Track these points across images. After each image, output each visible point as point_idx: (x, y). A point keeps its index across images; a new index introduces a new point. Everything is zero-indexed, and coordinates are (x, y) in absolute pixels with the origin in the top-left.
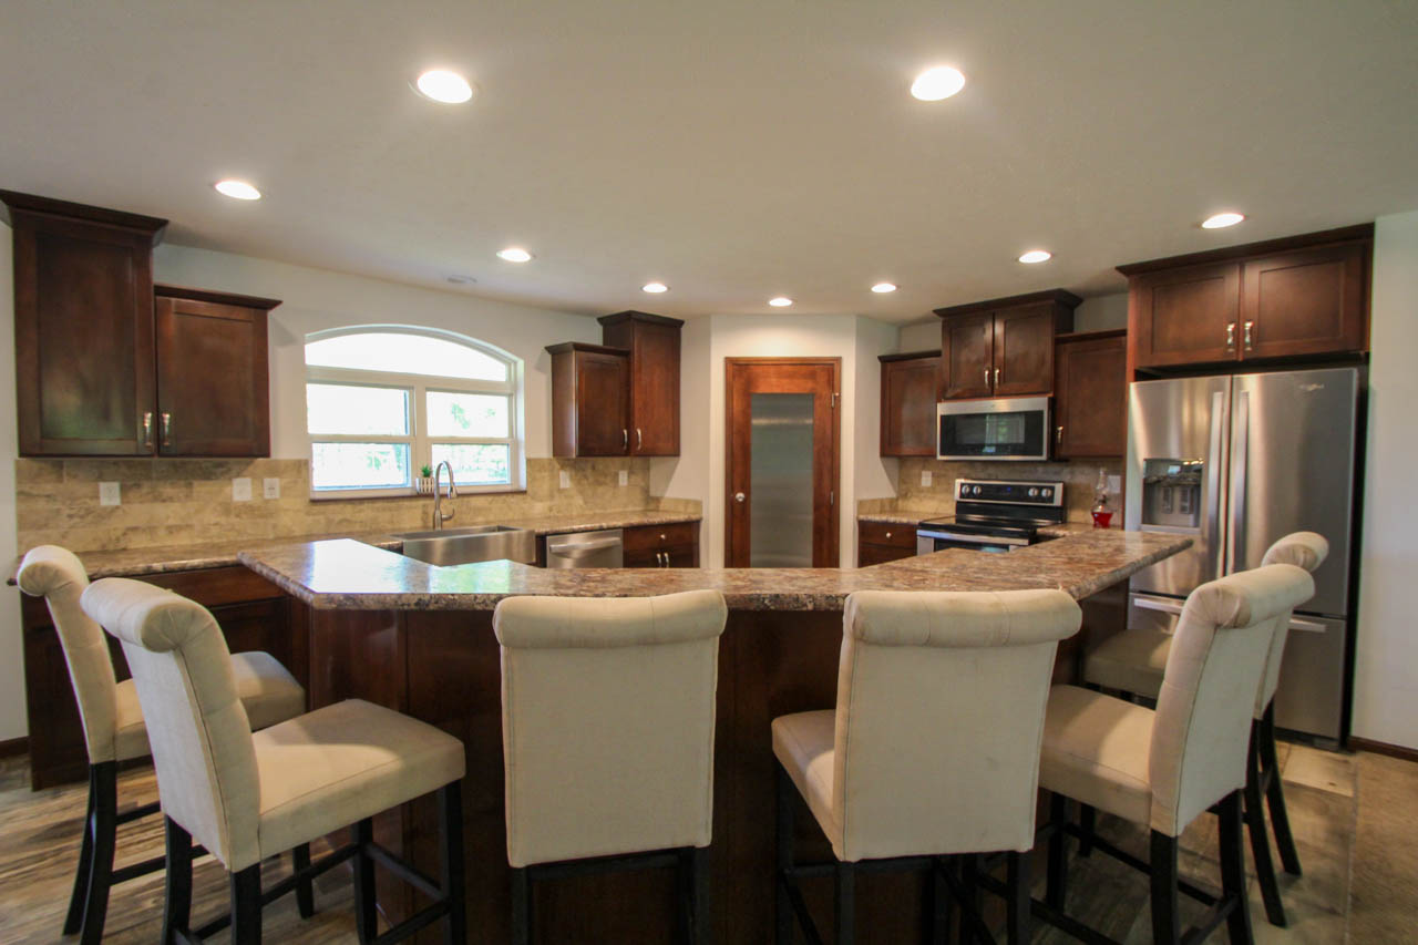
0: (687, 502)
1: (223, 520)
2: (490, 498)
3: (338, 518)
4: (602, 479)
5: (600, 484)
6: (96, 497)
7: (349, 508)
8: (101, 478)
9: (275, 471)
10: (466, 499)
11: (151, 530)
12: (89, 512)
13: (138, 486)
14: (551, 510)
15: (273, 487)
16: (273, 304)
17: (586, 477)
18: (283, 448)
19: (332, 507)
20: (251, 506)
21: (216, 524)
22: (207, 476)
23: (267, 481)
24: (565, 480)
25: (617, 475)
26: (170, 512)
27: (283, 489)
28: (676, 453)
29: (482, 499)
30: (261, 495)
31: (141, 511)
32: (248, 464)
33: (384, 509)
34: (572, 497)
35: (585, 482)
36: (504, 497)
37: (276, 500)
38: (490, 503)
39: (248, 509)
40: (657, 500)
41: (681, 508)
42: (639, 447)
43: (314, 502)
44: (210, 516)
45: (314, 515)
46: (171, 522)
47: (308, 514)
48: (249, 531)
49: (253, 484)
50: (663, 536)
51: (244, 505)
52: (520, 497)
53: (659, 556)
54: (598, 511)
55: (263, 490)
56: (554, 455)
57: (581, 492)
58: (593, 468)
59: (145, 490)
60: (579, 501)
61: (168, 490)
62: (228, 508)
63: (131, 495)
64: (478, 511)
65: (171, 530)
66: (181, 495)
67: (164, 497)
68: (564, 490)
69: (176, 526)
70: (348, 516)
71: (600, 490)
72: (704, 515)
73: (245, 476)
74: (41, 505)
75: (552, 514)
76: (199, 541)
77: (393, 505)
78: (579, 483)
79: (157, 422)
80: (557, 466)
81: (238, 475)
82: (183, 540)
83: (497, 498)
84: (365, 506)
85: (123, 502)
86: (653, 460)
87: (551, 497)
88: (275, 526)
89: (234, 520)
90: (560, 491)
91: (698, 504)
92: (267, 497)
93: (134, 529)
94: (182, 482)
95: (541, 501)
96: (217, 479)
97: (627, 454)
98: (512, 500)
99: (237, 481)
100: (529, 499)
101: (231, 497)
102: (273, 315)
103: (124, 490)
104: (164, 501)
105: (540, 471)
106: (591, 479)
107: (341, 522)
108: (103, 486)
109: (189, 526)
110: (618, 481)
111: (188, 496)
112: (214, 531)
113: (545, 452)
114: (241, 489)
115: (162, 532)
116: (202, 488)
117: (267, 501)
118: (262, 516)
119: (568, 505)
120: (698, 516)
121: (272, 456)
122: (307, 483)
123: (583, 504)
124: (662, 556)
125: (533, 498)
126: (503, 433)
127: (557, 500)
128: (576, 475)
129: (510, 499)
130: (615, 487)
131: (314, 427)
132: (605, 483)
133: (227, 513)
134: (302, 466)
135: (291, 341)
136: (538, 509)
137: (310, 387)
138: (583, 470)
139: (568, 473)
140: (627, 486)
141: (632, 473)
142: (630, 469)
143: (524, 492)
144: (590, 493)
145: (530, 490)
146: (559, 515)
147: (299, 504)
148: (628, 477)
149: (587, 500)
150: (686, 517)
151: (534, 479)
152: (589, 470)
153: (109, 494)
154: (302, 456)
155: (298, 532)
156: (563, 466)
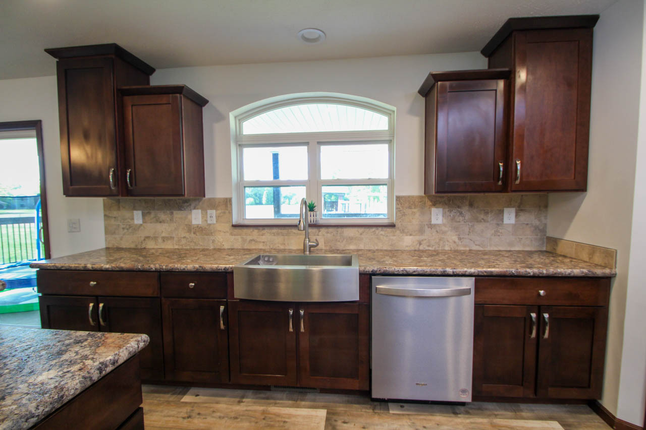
0: (593, 249)
1: (187, 235)
2: (361, 230)
3: (249, 238)
4: (482, 216)
5: (479, 221)
6: (133, 219)
7: (256, 231)
8: (135, 209)
9: (213, 204)
10: (340, 230)
11: (155, 238)
12: (130, 226)
13: (149, 213)
14: (420, 243)
15: (212, 213)
17: (461, 214)
18: (215, 190)
19: (245, 230)
20: (201, 227)
21: (184, 237)
23: (209, 212)
24: (438, 216)
25: (502, 212)
26: (163, 229)
27: (218, 217)
28: (581, 186)
29: (354, 230)
30: (207, 221)
31: (152, 228)
32: (199, 201)
33: (278, 234)
34: (444, 233)
35: (461, 218)
36: (374, 229)
37: (214, 224)
38: (361, 234)
39: (200, 229)
40: (554, 241)
41: (585, 256)
42: (518, 182)
43: (234, 226)
44: (182, 233)
45: (235, 235)
46: (164, 235)
47: (232, 234)
48: (201, 243)
49: (202, 213)
50: (542, 292)
51: (198, 226)
52: (389, 230)
53: (534, 315)
54: (475, 248)
55: (207, 217)
56: (425, 194)
57: (456, 229)
58: (471, 204)
59: (152, 215)
60: (453, 237)
61: (162, 216)
62: (190, 228)
63: (146, 218)
64: (351, 240)
65: (164, 239)
66: (168, 219)
67: (161, 220)
68: (435, 225)
69: (166, 237)
70: (255, 238)
71: (479, 227)
72: (618, 270)
73: (198, 209)
74: (113, 222)
75: (421, 248)
76: (176, 247)
77: (285, 231)
78: (453, 219)
79: (122, 176)
80: (429, 203)
81: (195, 208)
82: (168, 245)
83: (367, 230)
84: (266, 231)
85: (144, 222)
86: (552, 196)
87: (421, 231)
88: (213, 241)
89: (192, 235)
90: (431, 226)
91: (609, 254)
92: (209, 222)
93: (148, 237)
94: (168, 212)
95: (411, 235)
96: (185, 210)
97: (504, 189)
98: (382, 233)
99: (194, 212)
100: (398, 232)
101: (191, 222)
103: (144, 215)
104: (160, 222)
105: (410, 208)
106: (468, 216)
107: (251, 241)
108: (135, 212)
109: (172, 238)
110: (502, 221)
111: (171, 220)
112: (183, 241)
113: (413, 187)
114: (196, 217)
115: (160, 240)
116: (178, 214)
117: (210, 225)
118: (207, 235)
119: (440, 240)
120: (607, 271)
121: (208, 195)
122: (231, 213)
123: (457, 240)
124: (540, 316)
125: (403, 231)
126: (385, 175)
127: (428, 234)
128: (450, 211)
129: (380, 232)
130: (498, 225)
131: (248, 177)
132: (485, 221)
133: (189, 231)
134: (227, 202)
135: (222, 118)
136: (408, 242)
137: (246, 151)
138: (459, 207)
139: (441, 210)
140: (514, 225)
141: (521, 210)
142: (519, 207)
143: (392, 226)
144: (466, 229)
145: (398, 224)
146: (430, 248)
147: (227, 227)
148: (517, 216)
149: (462, 237)
150: (585, 271)
151: (404, 215)
152: (465, 210)
153: (138, 217)
154: (226, 196)
155: (226, 246)
156: (435, 203)
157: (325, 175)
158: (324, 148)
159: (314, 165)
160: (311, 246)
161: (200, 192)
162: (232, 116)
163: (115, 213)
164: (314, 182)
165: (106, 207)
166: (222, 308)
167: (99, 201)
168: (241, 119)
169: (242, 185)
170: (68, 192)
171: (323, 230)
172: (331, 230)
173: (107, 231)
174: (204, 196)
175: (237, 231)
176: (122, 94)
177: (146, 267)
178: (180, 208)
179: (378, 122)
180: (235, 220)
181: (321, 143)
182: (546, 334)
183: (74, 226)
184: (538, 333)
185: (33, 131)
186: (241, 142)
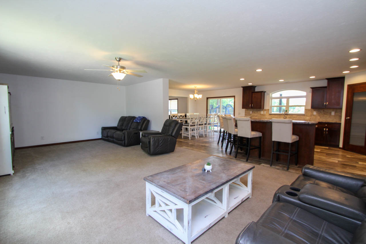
3: (273, 116)
5: (325, 114)
6: (250, 112)
8: (250, 111)
9: (265, 110)
10: (292, 115)
11: (254, 116)
12: (249, 114)
15: (265, 112)
16: (265, 92)
17: (321, 113)
18: (266, 107)
19: (272, 115)
22: (259, 111)
24: (315, 113)
25: (331, 113)
26: (256, 114)
27: (266, 113)
29: (295, 115)
34: (317, 116)
36: (299, 115)
38: (297, 116)
39: (263, 115)
43: (270, 114)
44: (259, 115)
54: (324, 120)
56: (311, 108)
58: (324, 111)
60: (319, 117)
61: (256, 112)
62: (261, 114)
64: (294, 117)
65: (256, 116)
71: (325, 115)
77: (280, 115)
78: (319, 114)
79: (251, 105)
81: (262, 111)
84: (276, 115)
88: (265, 117)
89: (261, 116)
90: (313, 115)
95: (308, 117)
98: (301, 116)
102: (265, 93)
103: (252, 112)
105: (308, 111)
111: (257, 113)
113: (309, 107)
114: (262, 112)
116: (258, 112)
119: (315, 118)
120: (340, 122)
121: (265, 108)
122: (269, 112)
124: (326, 130)
126: (305, 104)
127: (312, 117)
128: (318, 112)
130: (330, 115)
131: (273, 105)
134: (268, 110)
135: (269, 94)
137: (273, 100)
138: (320, 111)
140: (335, 115)
142: (336, 111)
143: (304, 115)
144: (322, 116)
145: (306, 115)
146: (313, 120)
147: (268, 114)
148: (335, 113)
151: (307, 113)
152: (322, 111)
153: (251, 112)
154: (268, 109)
155: (268, 118)
156: (314, 111)
157: (290, 105)
158: (290, 99)
159: (288, 102)
162: (270, 94)
163: (247, 112)
164: (288, 106)
165: (245, 111)
168: (272, 94)
169: (271, 107)
170: (243, 108)
171: (288, 115)
172: (290, 115)
173: (245, 115)
175: (270, 115)
176: (252, 93)
179: (304, 93)
180: (270, 113)
182: (327, 133)
183: (239, 114)
184: (325, 132)
185: (234, 97)
186: (272, 98)
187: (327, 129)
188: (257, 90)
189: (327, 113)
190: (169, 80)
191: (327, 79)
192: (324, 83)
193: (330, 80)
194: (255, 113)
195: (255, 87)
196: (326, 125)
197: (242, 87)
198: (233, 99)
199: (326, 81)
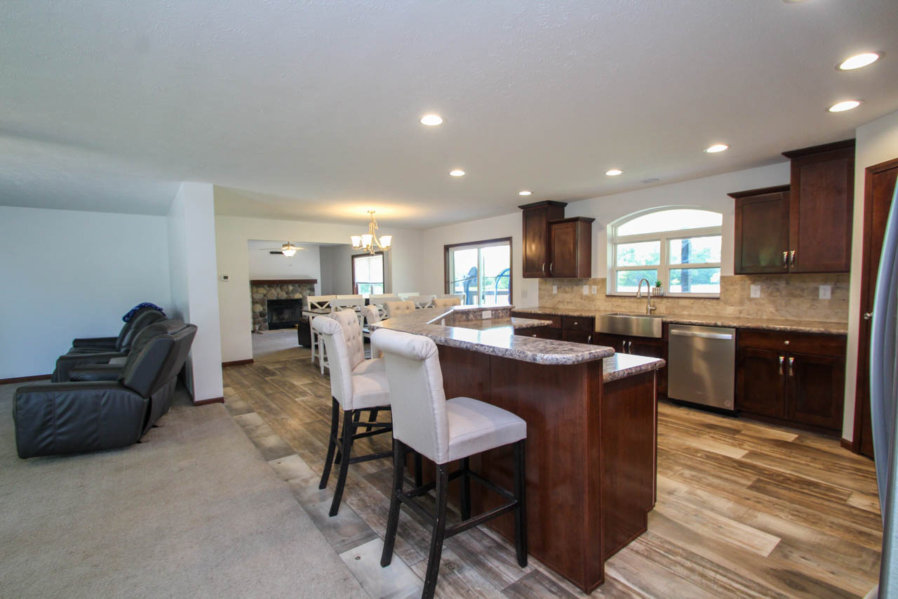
1: (580, 300)
2: (692, 301)
3: (616, 304)
4: (798, 292)
5: (793, 295)
6: (552, 290)
7: (620, 300)
8: (554, 285)
9: (595, 282)
10: (676, 300)
11: (563, 302)
12: (551, 294)
13: (561, 287)
14: (740, 312)
15: (595, 287)
16: (592, 220)
17: (778, 290)
18: (597, 273)
19: (614, 299)
20: (588, 296)
21: (579, 302)
23: (593, 287)
24: (756, 291)
25: (817, 289)
26: (568, 297)
27: (598, 290)
28: (847, 269)
29: (687, 301)
30: (591, 292)
31: (562, 296)
32: (588, 280)
33: (635, 302)
34: (763, 305)
35: (778, 294)
36: (702, 301)
37: (595, 294)
38: (692, 304)
39: (588, 298)
43: (608, 296)
44: (577, 299)
46: (568, 300)
47: (606, 301)
48: (588, 306)
49: (589, 287)
51: (586, 296)
52: (715, 301)
53: (782, 359)
54: (790, 318)
55: (592, 290)
57: (773, 302)
58: (788, 283)
59: (562, 289)
60: (770, 308)
61: (568, 289)
62: (582, 297)
63: (559, 290)
64: (685, 307)
65: (568, 303)
66: (570, 291)
68: (754, 299)
70: (619, 304)
71: (794, 301)
73: (587, 285)
74: (542, 292)
75: (741, 316)
76: (574, 308)
78: (770, 294)
79: (548, 267)
80: (748, 282)
81: (585, 284)
82: (570, 307)
83: (697, 301)
84: (627, 300)
85: (558, 292)
87: (741, 303)
88: (596, 305)
89: (583, 301)
90: (750, 300)
92: (593, 293)
93: (559, 301)
94: (571, 287)
95: (732, 306)
96: (579, 285)
98: (710, 303)
99: (585, 287)
100: (722, 303)
101: (583, 293)
103: (558, 288)
105: (732, 285)
106: (784, 292)
107: (617, 306)
108: (554, 287)
109: (572, 302)
110: (818, 295)
111: (572, 292)
112: (578, 305)
114: (585, 290)
115: (566, 304)
116: (576, 288)
117: (593, 295)
118: (591, 301)
119: (759, 310)
120: (842, 331)
121: (592, 277)
122: (605, 288)
123: (774, 311)
124: (786, 360)
125: (726, 303)
126: (718, 260)
127: (747, 306)
128: (768, 288)
129: (708, 303)
130: (814, 300)
131: (620, 264)
132: (801, 296)
133: (582, 299)
134: (604, 281)
135: (603, 228)
136: (730, 311)
137: (620, 247)
138: (776, 284)
139: (759, 287)
140: (830, 301)
141: (838, 288)
142: (835, 284)
143: (718, 299)
144: (783, 303)
145: (722, 298)
146: (749, 317)
147: (603, 297)
148: (833, 292)
149: (779, 308)
150: (822, 329)
151: (727, 290)
152: (782, 285)
153: (555, 290)
154: (604, 277)
155: (602, 308)
156: (754, 282)
158: (672, 242)
159: (664, 254)
160: (651, 310)
161: (588, 274)
162: (609, 227)
163: (544, 287)
164: (664, 267)
165: (540, 283)
166: (590, 338)
167: (537, 280)
168: (615, 227)
169: (614, 270)
170: (525, 276)
171: (665, 301)
172: (670, 300)
173: (541, 297)
174: (590, 277)
175: (610, 299)
176: (549, 224)
177: (556, 313)
178: (577, 285)
179: (717, 220)
180: (609, 292)
181: (669, 239)
182: (791, 373)
183: (524, 294)
184: (785, 371)
185: (508, 242)
186: (616, 241)
187: (791, 360)
188: (569, 213)
189: (803, 290)
190: (214, 186)
191: (788, 155)
192: (780, 175)
193: (800, 158)
194: (566, 292)
195: (566, 204)
196: (787, 342)
197: (520, 207)
198: (509, 247)
199: (787, 165)
